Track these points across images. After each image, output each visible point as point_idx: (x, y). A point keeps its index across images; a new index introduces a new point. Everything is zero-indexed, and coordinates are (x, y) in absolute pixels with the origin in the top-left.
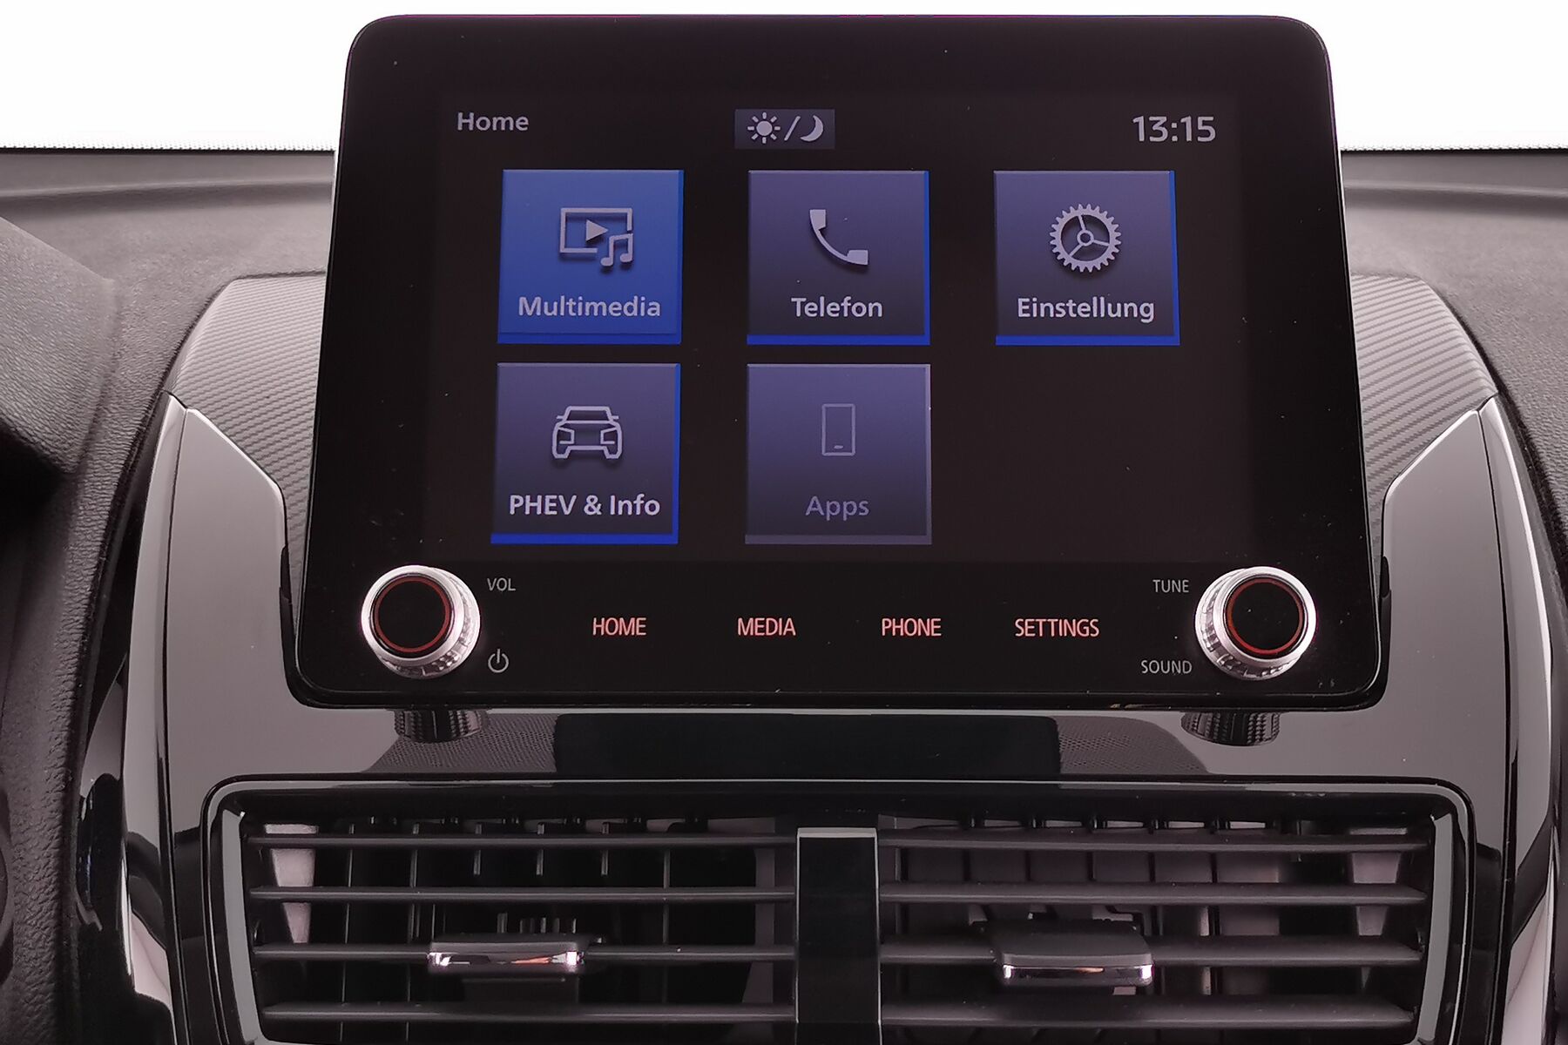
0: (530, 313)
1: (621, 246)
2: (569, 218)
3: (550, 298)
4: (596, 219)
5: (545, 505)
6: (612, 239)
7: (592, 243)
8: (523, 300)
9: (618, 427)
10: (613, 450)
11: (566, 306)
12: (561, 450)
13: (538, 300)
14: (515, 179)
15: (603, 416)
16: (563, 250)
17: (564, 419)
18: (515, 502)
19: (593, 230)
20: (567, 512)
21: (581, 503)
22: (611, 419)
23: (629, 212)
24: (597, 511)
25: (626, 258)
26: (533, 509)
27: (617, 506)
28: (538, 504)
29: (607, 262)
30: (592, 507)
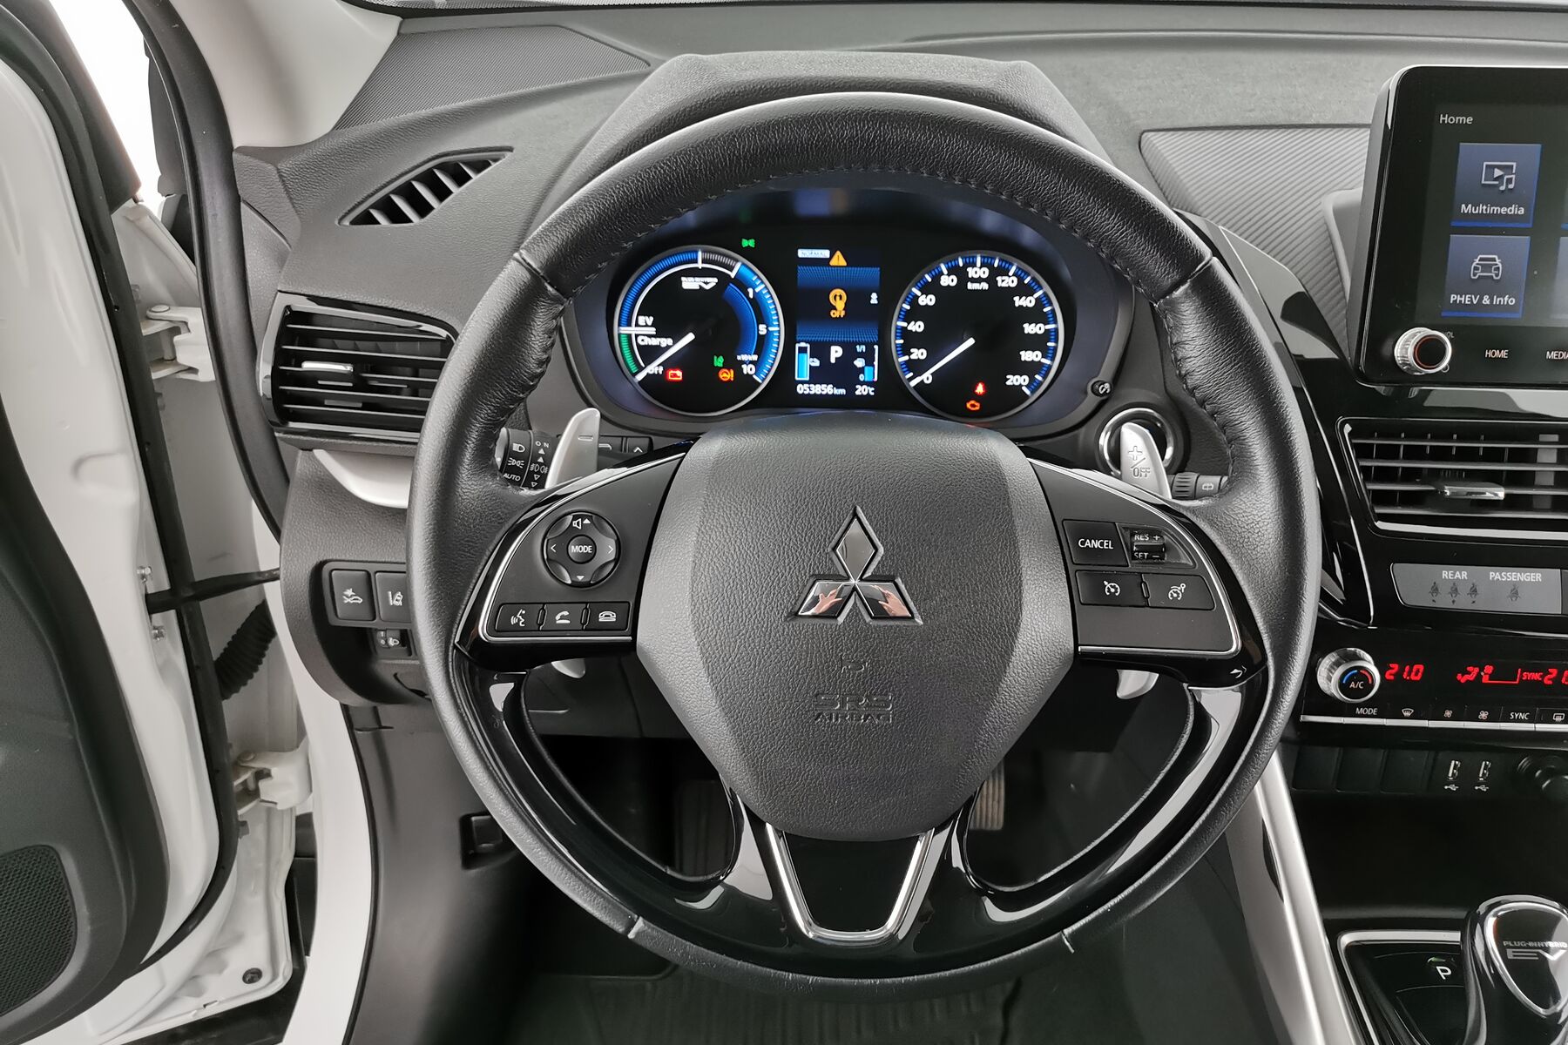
0: (1466, 212)
1: (1509, 181)
2: (1487, 166)
3: (1475, 205)
4: (1499, 167)
5: (1466, 299)
6: (1506, 177)
7: (1496, 179)
8: (1463, 206)
9: (1500, 265)
10: (1497, 275)
11: (1482, 209)
12: (1475, 275)
13: (1470, 206)
14: (1464, 147)
15: (1494, 260)
16: (1483, 182)
17: (1477, 261)
18: (1453, 298)
19: (1498, 173)
20: (1475, 303)
21: (1481, 299)
22: (1498, 261)
23: (1514, 164)
24: (1488, 302)
25: (1511, 186)
26: (1461, 301)
27: (1497, 301)
28: (1463, 299)
29: (1503, 188)
30: (1486, 301)
